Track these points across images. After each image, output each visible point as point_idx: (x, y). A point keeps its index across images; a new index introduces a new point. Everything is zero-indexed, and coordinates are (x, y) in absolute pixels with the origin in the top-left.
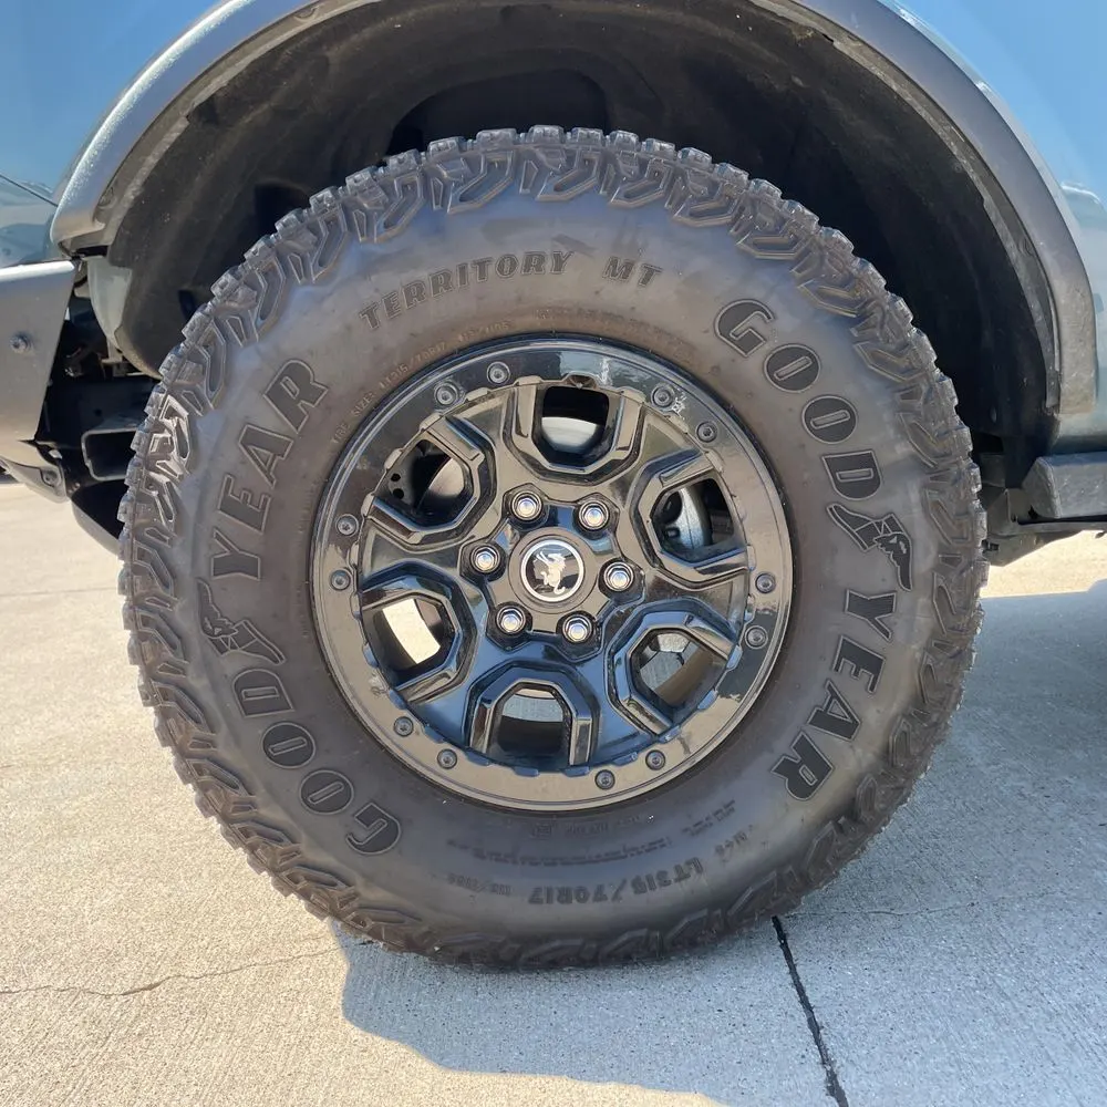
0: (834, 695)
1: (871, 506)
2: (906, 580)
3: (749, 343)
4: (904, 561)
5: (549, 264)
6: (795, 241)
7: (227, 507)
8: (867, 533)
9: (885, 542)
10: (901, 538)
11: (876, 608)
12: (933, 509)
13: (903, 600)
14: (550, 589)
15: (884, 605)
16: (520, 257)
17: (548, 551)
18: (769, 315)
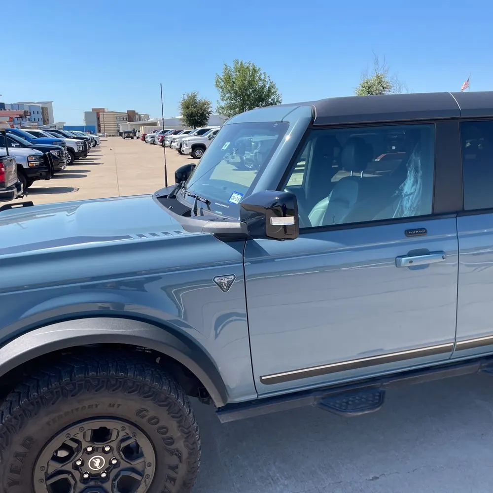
0: (165, 487)
1: (172, 447)
2: (181, 461)
3: (143, 417)
4: (180, 458)
5: (94, 406)
6: (153, 393)
7: (11, 471)
8: (172, 453)
9: (176, 454)
10: (179, 453)
11: (174, 468)
12: (186, 446)
13: (180, 466)
14: (96, 468)
15: (177, 467)
16: (87, 406)
17: (95, 459)
18: (147, 411)
